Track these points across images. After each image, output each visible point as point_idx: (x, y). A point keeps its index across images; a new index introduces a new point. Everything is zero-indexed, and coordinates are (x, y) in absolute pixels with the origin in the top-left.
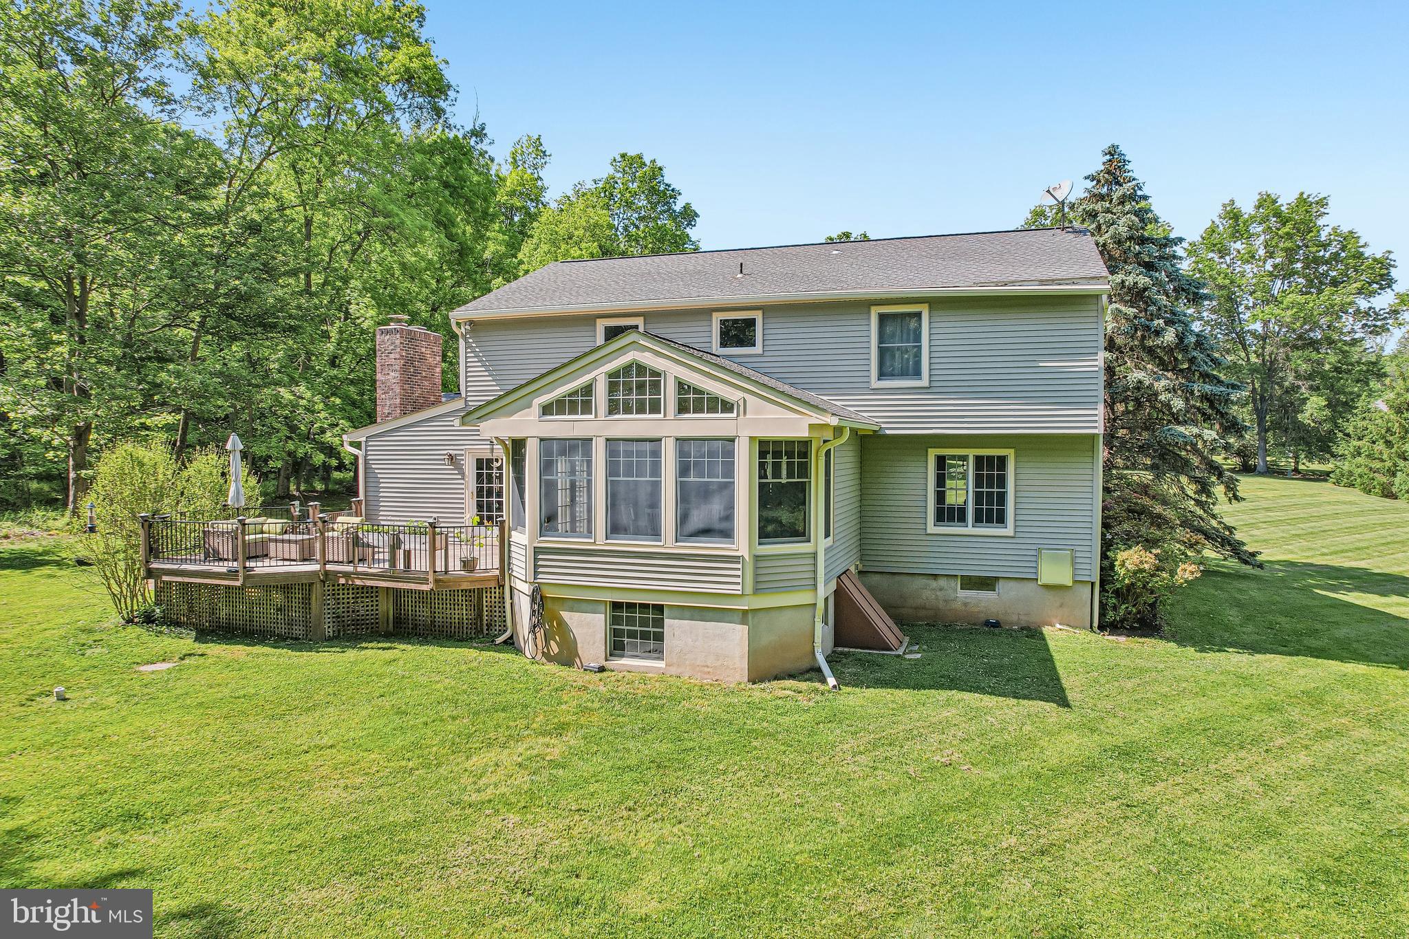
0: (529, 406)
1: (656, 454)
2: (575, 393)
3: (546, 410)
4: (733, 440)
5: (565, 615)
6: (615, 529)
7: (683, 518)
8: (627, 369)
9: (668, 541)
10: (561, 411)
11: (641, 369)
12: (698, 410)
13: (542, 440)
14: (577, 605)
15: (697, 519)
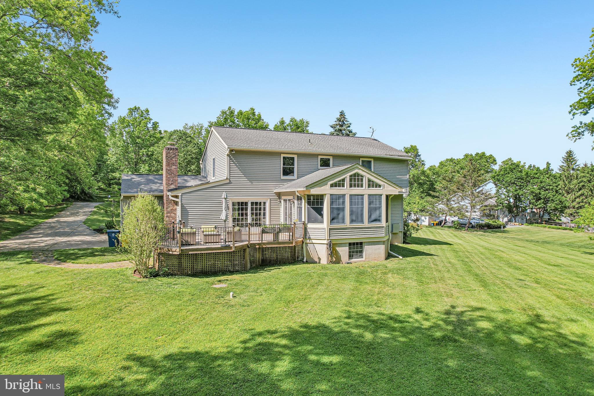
0: (327, 185)
1: (362, 199)
2: (340, 181)
3: (332, 186)
4: (381, 195)
5: (337, 248)
6: (352, 221)
7: (370, 217)
8: (355, 175)
9: (366, 224)
10: (336, 186)
11: (358, 175)
12: (373, 187)
13: (331, 195)
14: (341, 245)
15: (373, 217)
